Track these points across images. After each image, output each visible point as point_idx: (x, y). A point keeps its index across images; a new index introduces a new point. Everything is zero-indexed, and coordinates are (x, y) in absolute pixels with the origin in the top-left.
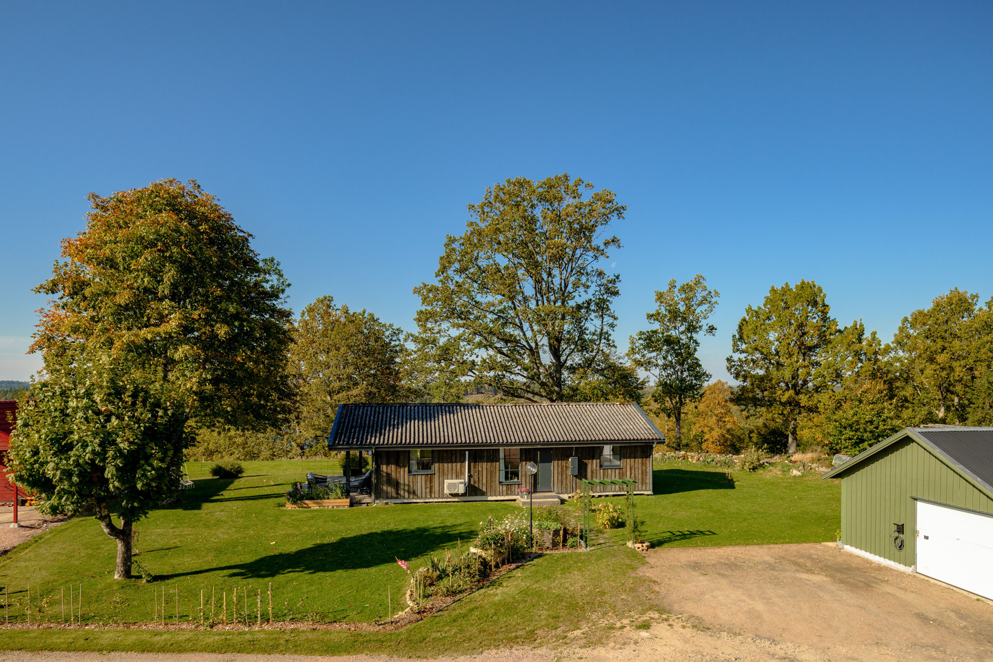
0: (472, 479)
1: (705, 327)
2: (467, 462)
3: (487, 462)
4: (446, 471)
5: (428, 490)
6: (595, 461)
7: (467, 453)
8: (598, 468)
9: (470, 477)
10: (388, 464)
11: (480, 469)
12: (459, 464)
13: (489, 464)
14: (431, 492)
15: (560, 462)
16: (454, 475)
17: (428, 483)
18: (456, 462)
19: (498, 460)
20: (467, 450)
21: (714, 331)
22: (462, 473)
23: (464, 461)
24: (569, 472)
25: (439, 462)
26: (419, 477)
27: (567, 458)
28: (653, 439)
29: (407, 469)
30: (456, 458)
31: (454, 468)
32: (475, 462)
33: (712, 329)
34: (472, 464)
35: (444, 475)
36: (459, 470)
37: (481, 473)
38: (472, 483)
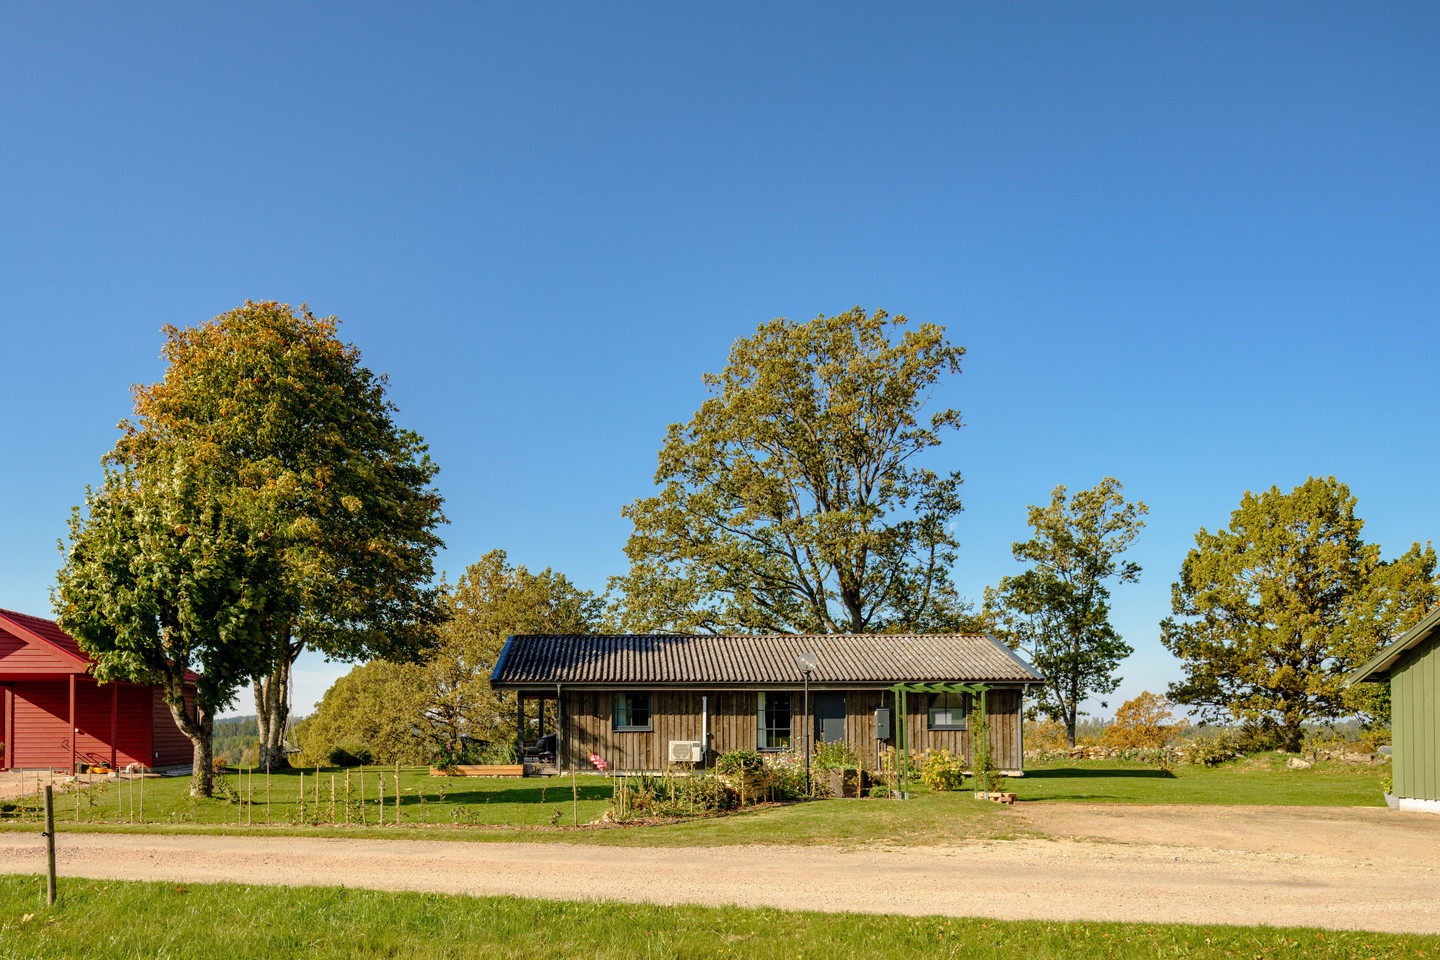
0: (713, 742)
1: (1120, 568)
2: (705, 714)
3: (737, 714)
4: (671, 727)
5: (643, 757)
6: (919, 716)
7: (705, 699)
8: (925, 729)
9: (709, 737)
10: (581, 713)
11: (726, 726)
12: (691, 717)
13: (740, 718)
14: (647, 760)
15: (859, 717)
16: (684, 734)
17: (644, 746)
18: (687, 713)
19: (755, 712)
20: (706, 693)
21: (1136, 573)
22: (696, 732)
23: (699, 712)
24: (875, 734)
25: (660, 712)
26: (629, 736)
27: (871, 710)
28: (1021, 679)
29: (610, 723)
30: (687, 706)
31: (684, 722)
32: (718, 714)
33: (1132, 570)
34: (713, 717)
35: (667, 734)
36: (691, 727)
37: (727, 732)
38: (713, 748)
